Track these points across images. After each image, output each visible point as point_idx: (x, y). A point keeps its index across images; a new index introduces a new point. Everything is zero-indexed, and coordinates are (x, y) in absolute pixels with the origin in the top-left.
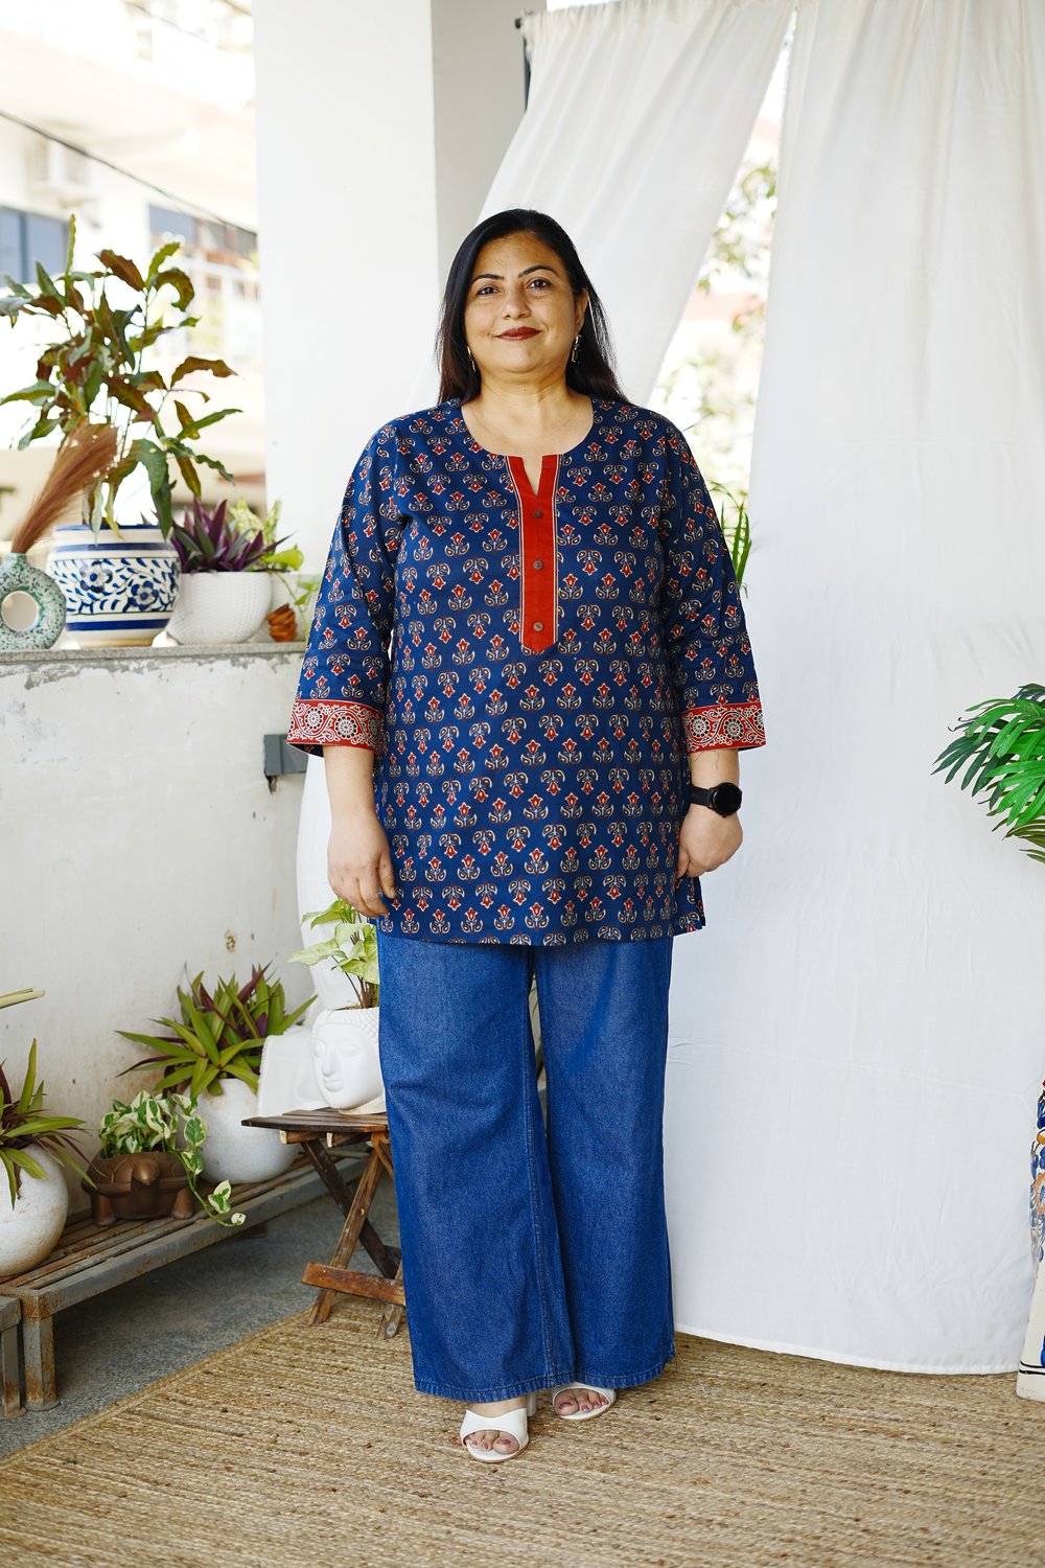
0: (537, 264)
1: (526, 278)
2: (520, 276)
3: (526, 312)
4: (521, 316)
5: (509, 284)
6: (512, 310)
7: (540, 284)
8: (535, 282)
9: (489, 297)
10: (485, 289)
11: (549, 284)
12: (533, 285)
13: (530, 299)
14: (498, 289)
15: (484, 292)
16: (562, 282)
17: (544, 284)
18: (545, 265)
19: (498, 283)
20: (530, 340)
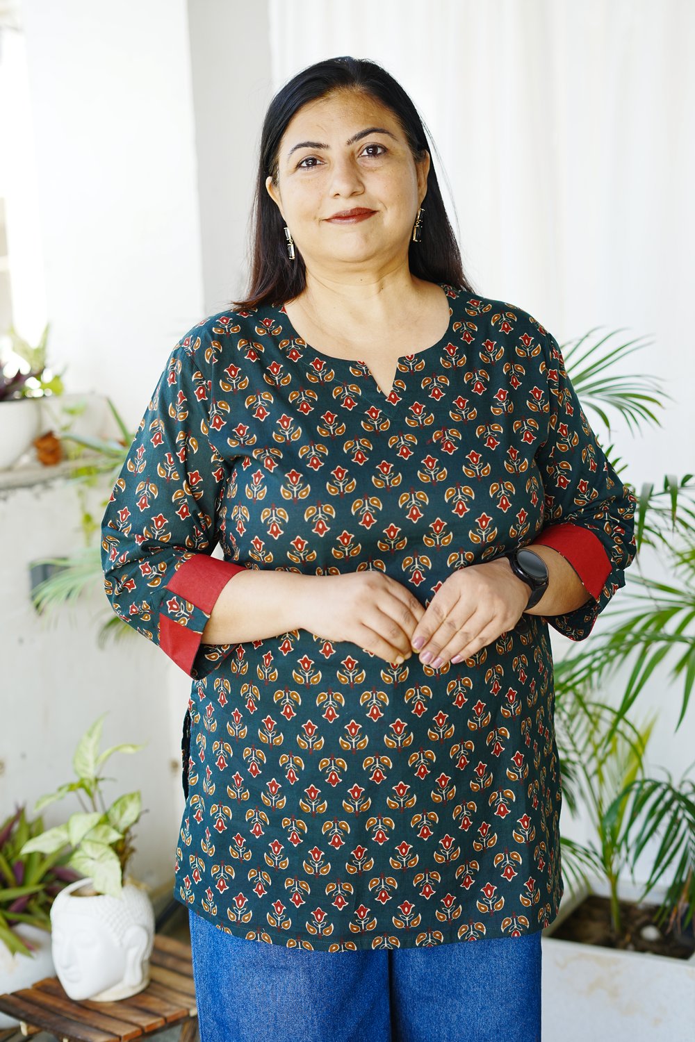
0: (369, 126)
1: (357, 145)
2: (349, 143)
3: (359, 189)
4: (353, 194)
5: (336, 153)
6: (344, 187)
8: (367, 148)
9: (313, 170)
10: (307, 160)
11: (385, 150)
12: (365, 153)
13: (362, 171)
14: (321, 159)
15: (304, 164)
16: (401, 147)
17: (379, 151)
18: (379, 128)
19: (322, 152)
20: (365, 222)
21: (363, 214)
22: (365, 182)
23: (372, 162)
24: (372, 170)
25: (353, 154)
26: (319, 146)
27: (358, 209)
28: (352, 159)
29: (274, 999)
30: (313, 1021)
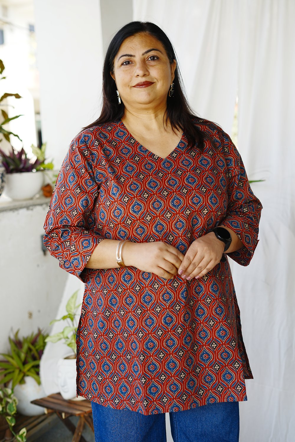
0: (151, 48)
1: (146, 56)
2: (143, 55)
3: (147, 73)
4: (144, 75)
5: (138, 59)
6: (141, 73)
7: (153, 58)
8: (151, 57)
9: (128, 66)
10: (126, 62)
11: (158, 58)
12: (150, 59)
13: (148, 66)
14: (132, 62)
15: (125, 64)
16: (164, 57)
17: (155, 58)
18: (155, 49)
19: (132, 59)
20: (149, 87)
21: (148, 84)
22: (149, 71)
23: (153, 63)
24: (152, 66)
25: (144, 59)
26: (131, 56)
27: (146, 82)
28: (144, 62)
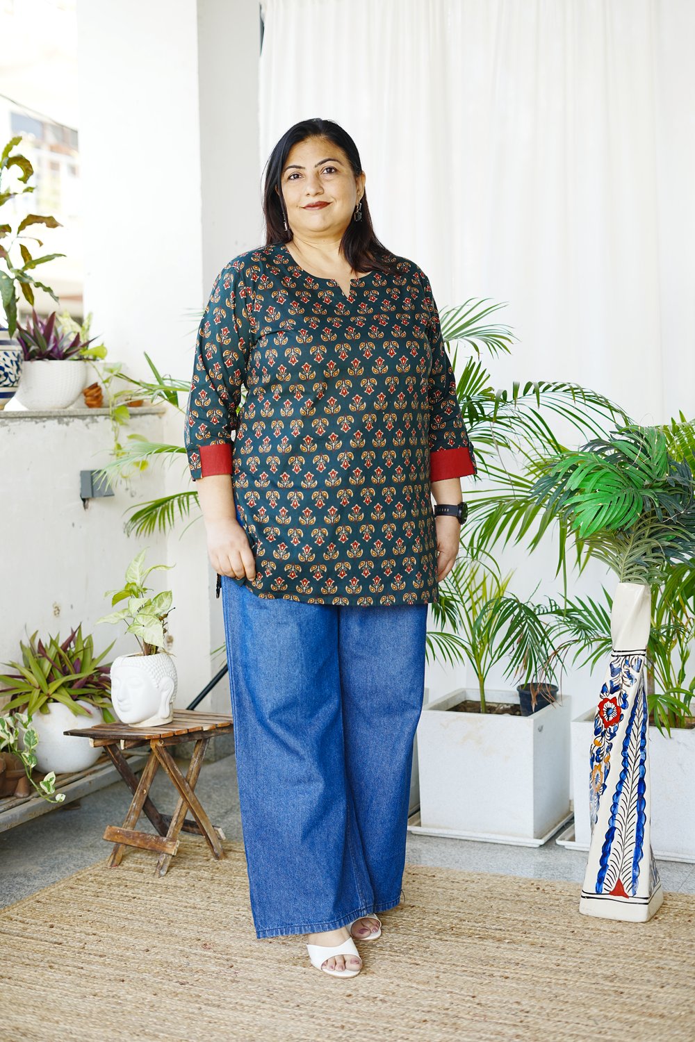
0: (327, 158)
1: (320, 167)
2: (316, 166)
3: (320, 191)
4: (317, 194)
5: (309, 171)
6: (312, 190)
7: (330, 170)
8: (327, 169)
9: (297, 180)
10: (294, 175)
11: (336, 170)
12: (325, 171)
13: (323, 181)
14: (301, 175)
15: (292, 177)
16: (346, 169)
17: (333, 171)
18: (332, 158)
19: (301, 171)
20: (324, 209)
21: (323, 205)
22: (324, 187)
23: (329, 177)
24: (328, 181)
25: (318, 172)
26: (300, 167)
27: (319, 202)
28: (317, 175)
29: (279, 643)
30: (301, 654)
